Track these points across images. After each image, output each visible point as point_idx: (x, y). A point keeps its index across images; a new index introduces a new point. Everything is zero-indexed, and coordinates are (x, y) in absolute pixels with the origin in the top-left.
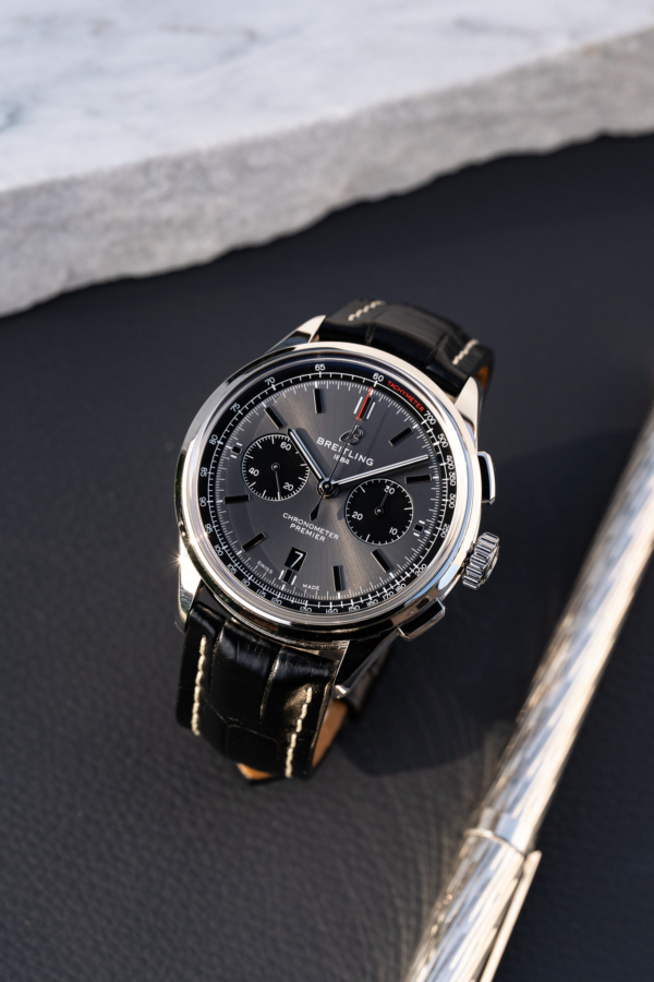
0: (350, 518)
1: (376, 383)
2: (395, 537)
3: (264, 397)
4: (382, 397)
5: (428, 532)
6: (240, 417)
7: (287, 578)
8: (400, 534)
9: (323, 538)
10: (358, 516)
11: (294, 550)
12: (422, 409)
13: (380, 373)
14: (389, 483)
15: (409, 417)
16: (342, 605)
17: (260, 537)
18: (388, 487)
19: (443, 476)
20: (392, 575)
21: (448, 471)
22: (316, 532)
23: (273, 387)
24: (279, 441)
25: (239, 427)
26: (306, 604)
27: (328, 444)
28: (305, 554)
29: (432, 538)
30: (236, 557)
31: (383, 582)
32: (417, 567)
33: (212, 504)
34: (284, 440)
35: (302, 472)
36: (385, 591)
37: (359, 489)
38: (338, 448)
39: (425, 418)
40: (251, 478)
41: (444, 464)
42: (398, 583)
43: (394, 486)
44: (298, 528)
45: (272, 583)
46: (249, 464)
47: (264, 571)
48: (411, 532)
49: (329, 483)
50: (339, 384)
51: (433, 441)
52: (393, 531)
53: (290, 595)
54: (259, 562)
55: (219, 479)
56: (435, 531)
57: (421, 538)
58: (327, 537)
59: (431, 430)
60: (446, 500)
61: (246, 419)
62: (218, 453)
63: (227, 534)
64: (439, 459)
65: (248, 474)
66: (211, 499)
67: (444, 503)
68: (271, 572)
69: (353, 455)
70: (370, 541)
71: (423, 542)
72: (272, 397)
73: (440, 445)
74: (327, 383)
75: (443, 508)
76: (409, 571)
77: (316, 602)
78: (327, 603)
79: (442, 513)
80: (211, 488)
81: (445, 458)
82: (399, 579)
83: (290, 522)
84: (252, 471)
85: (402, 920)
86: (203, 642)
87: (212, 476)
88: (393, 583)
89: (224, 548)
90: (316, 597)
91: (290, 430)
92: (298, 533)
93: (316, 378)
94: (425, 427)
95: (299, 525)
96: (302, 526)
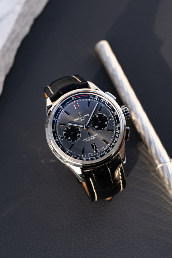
0: (96, 129)
1: (74, 99)
2: (107, 124)
3: (56, 123)
4: (77, 101)
5: (112, 117)
6: (56, 131)
7: (96, 151)
8: (108, 122)
9: (95, 137)
10: (96, 127)
11: (92, 145)
12: (87, 95)
13: (73, 97)
14: (96, 115)
15: (86, 99)
16: (112, 146)
17: (83, 149)
18: (96, 116)
19: (104, 104)
20: (114, 131)
21: (104, 102)
22: (92, 138)
23: (56, 119)
24: (67, 128)
25: (58, 133)
26: (105, 152)
27: (77, 119)
28: (94, 144)
29: (114, 117)
30: (83, 157)
31: (114, 134)
32: (117, 125)
33: (68, 152)
34: (68, 127)
35: (78, 129)
36: (116, 135)
37: (92, 122)
38: (80, 118)
39: (90, 96)
40: (70, 140)
41: (102, 101)
42: (117, 131)
43: (97, 115)
44: (88, 140)
45: (95, 155)
46: (67, 138)
47: (91, 154)
48: (109, 120)
49: (86, 126)
50: (67, 106)
51: (95, 99)
52: (106, 123)
53: (100, 154)
54: (88, 154)
55: (64, 146)
56: (114, 115)
57: (112, 119)
58: (95, 136)
59: (93, 98)
60: (110, 107)
61: (57, 130)
62: (59, 141)
63: (77, 155)
64: (100, 101)
65: (69, 140)
66: (67, 151)
67: (110, 108)
68: (92, 153)
69: (84, 116)
70: (104, 129)
71: (113, 119)
72: (58, 121)
73: (98, 98)
74: (65, 108)
75: (110, 109)
76: (117, 127)
77: (106, 150)
78: (108, 148)
79: (111, 111)
80: (65, 149)
81: (101, 100)
82: (117, 130)
83: (86, 141)
84: (69, 139)
85: (161, 196)
86: (90, 179)
87: (63, 147)
88: (116, 132)
89: (79, 158)
90: (105, 149)
91: (68, 124)
92: (89, 141)
93: (62, 110)
94: (91, 98)
95: (88, 139)
96: (89, 139)
